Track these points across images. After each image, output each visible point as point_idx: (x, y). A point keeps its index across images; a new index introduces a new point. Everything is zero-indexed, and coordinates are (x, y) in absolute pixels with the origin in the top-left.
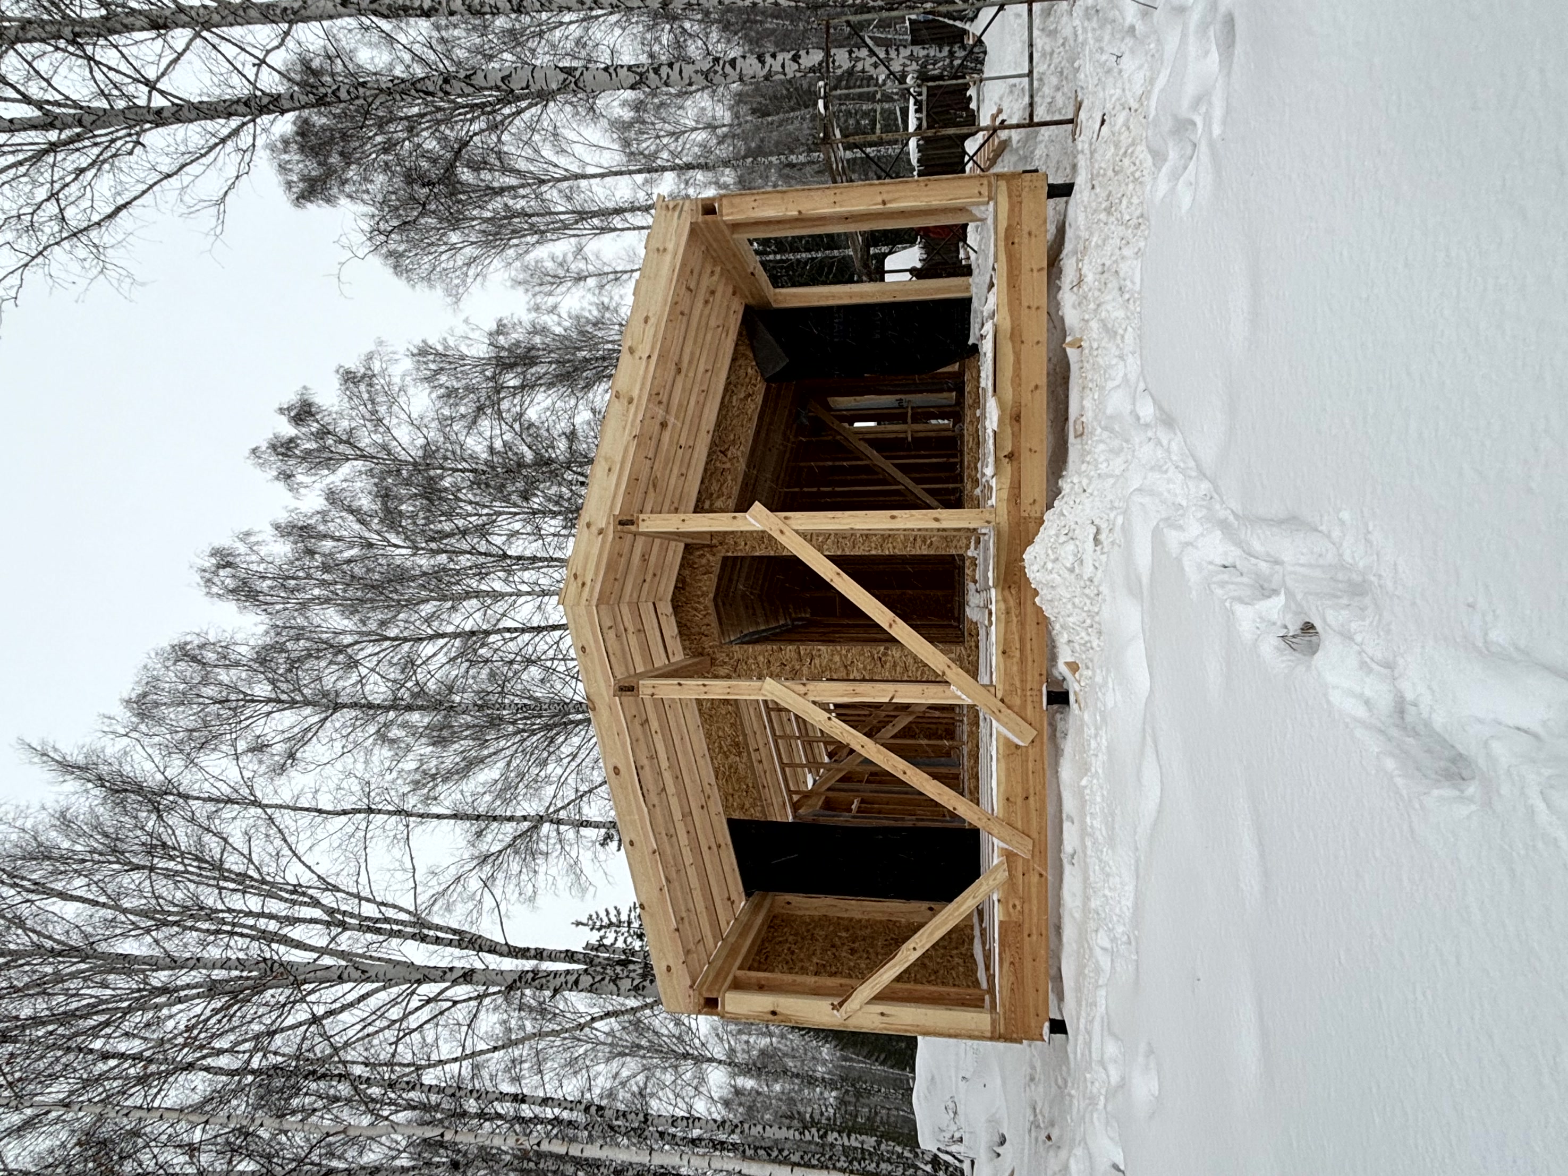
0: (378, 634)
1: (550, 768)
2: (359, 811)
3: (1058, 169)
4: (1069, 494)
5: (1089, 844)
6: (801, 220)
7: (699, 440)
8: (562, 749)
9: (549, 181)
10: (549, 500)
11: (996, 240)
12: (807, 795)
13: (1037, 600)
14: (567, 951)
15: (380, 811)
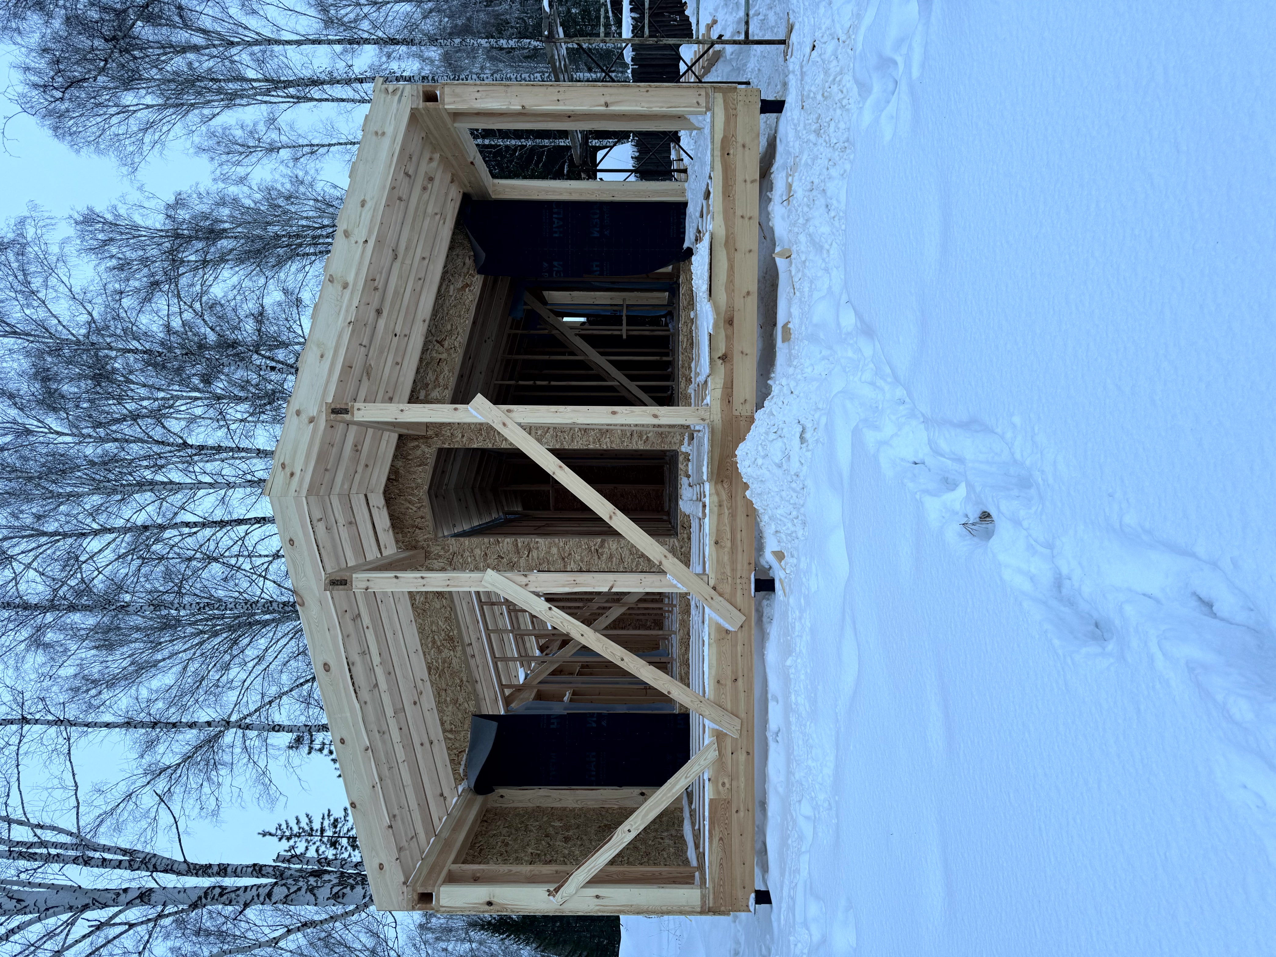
0: (33, 529)
1: (233, 673)
2: (11, 722)
3: (769, 84)
4: (778, 396)
5: (793, 719)
6: (523, 114)
7: (415, 328)
8: (246, 652)
9: (238, 44)
10: (235, 384)
11: (713, 150)
12: (519, 689)
13: (748, 493)
14: (255, 865)
15: (37, 722)
